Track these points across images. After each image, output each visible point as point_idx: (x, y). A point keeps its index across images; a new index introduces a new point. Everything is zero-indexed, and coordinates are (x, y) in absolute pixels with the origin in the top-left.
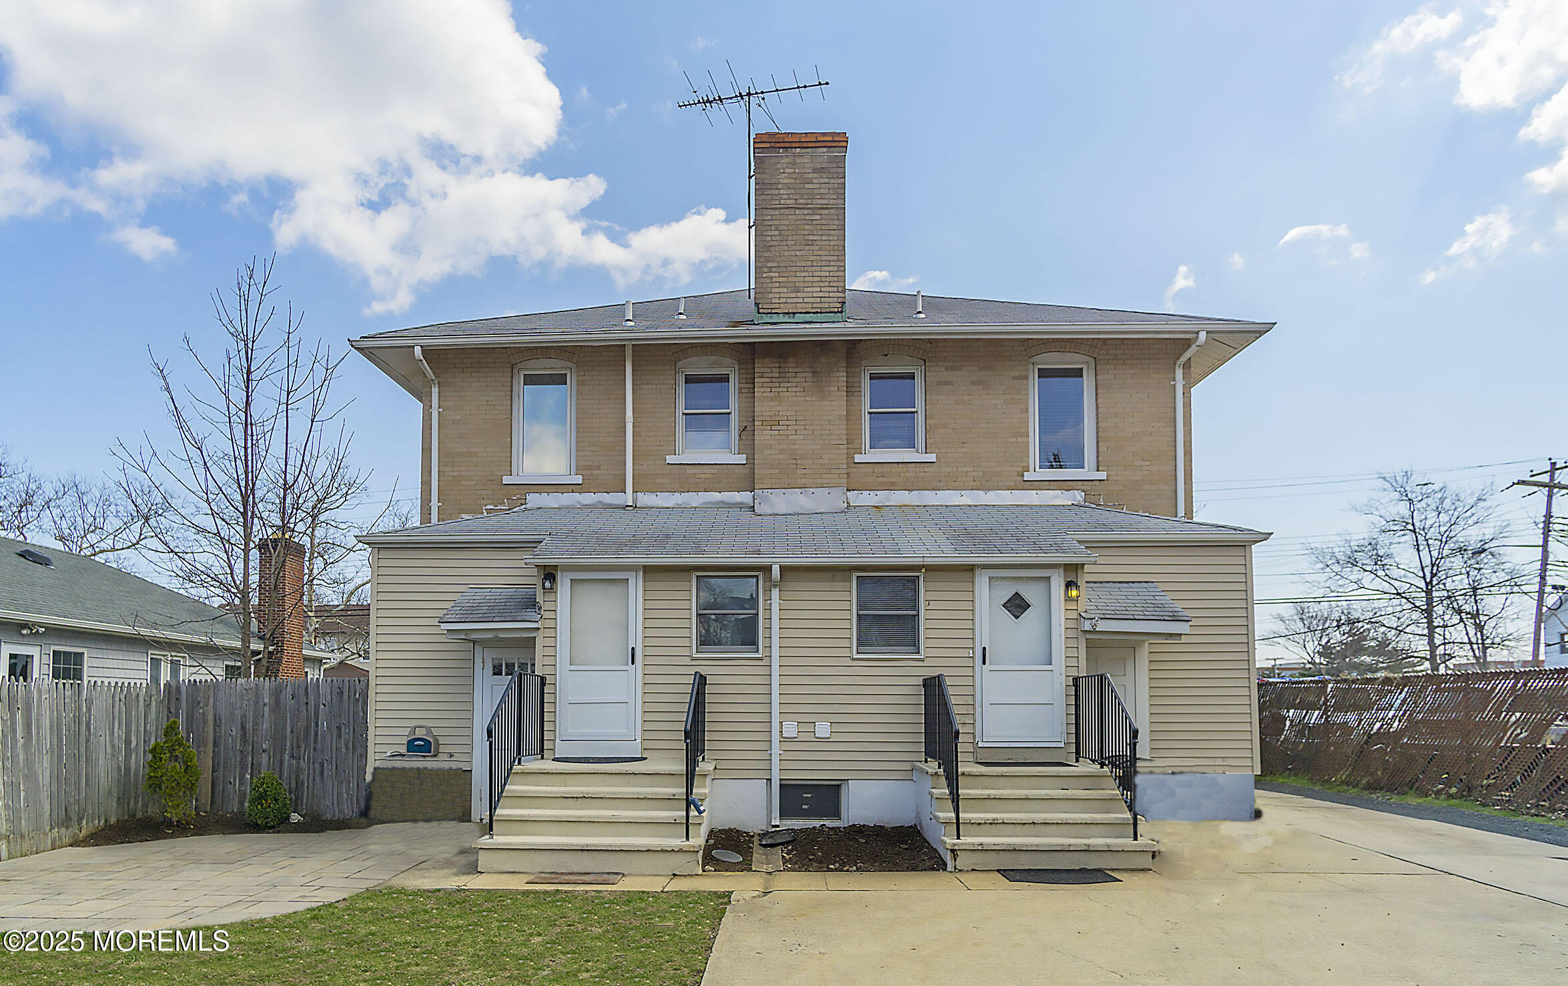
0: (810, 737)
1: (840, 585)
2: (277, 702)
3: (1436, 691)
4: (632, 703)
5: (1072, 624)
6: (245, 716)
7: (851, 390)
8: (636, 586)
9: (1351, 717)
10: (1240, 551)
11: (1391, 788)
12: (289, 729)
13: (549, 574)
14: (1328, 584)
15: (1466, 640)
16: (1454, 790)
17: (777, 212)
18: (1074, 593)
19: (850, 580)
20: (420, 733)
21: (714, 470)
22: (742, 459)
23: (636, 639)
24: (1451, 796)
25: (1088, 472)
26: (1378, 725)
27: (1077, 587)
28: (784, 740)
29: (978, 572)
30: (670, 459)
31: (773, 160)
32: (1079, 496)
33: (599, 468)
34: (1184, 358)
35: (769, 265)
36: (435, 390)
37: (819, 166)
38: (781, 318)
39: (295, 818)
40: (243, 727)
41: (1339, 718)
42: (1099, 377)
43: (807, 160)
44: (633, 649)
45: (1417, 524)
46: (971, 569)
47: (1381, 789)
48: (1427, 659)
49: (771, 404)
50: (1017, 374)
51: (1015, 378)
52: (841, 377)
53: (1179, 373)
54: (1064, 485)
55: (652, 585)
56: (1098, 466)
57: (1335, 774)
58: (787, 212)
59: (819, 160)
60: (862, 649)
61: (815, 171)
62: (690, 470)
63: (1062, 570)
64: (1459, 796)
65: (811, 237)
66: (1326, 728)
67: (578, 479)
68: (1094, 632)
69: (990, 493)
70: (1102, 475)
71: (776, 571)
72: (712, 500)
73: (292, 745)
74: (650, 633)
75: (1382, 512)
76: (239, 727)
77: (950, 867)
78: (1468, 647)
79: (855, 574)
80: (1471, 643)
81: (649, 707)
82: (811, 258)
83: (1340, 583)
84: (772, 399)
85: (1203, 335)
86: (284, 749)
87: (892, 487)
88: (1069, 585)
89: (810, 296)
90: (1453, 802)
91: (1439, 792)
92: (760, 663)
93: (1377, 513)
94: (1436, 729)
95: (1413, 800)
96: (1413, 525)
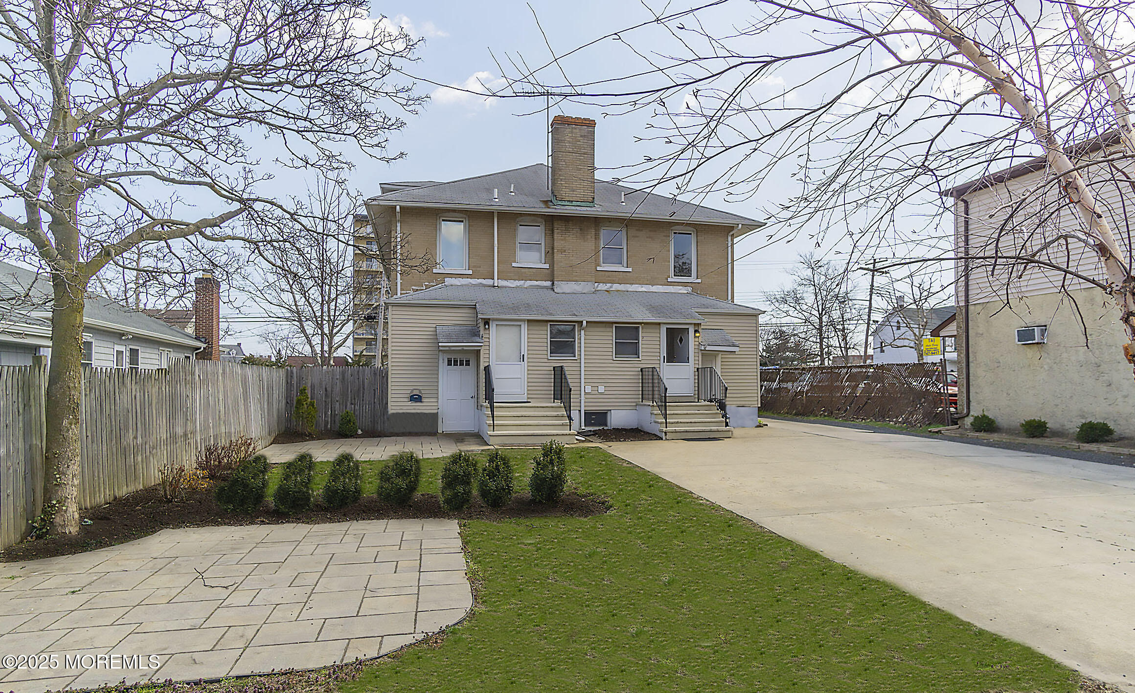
0: (597, 392)
1: (608, 329)
2: (343, 378)
3: (821, 374)
4: (523, 378)
5: (697, 347)
6: (327, 384)
7: (597, 237)
8: (524, 328)
9: (790, 385)
10: (754, 318)
11: (803, 414)
12: (349, 391)
13: (487, 322)
14: (772, 313)
15: (838, 345)
16: (826, 414)
17: (564, 153)
18: (698, 335)
19: (612, 328)
20: (415, 392)
21: (534, 270)
22: (547, 266)
23: (524, 351)
24: (825, 416)
25: (692, 279)
26: (800, 388)
27: (699, 332)
28: (586, 393)
29: (662, 325)
30: (514, 265)
31: (563, 129)
32: (690, 289)
33: (480, 267)
34: (731, 233)
35: (561, 178)
36: (399, 225)
37: (583, 134)
38: (566, 203)
39: (360, 432)
40: (326, 390)
41: (784, 385)
42: (698, 238)
43: (578, 131)
44: (523, 355)
45: (816, 281)
46: (659, 324)
47: (801, 415)
48: (819, 355)
49: (562, 242)
50: (665, 234)
51: (664, 236)
52: (593, 231)
53: (730, 238)
54: (685, 284)
55: (530, 328)
56: (697, 277)
57: (783, 410)
58: (569, 154)
59: (583, 131)
60: (617, 356)
61: (581, 136)
62: (523, 270)
63: (693, 326)
64: (828, 416)
65: (580, 167)
66: (779, 389)
67: (470, 272)
68: (705, 350)
69: (654, 287)
70: (699, 281)
71: (584, 323)
72: (533, 284)
73: (351, 398)
74: (530, 348)
75: (799, 274)
76: (324, 390)
77: (664, 439)
78: (839, 349)
79: (614, 325)
80: (841, 347)
81: (530, 380)
82: (580, 176)
83: (778, 312)
84: (562, 240)
85: (740, 226)
86: (347, 401)
87: (613, 282)
88: (696, 331)
89: (580, 194)
90: (827, 418)
91: (821, 415)
92: (575, 361)
93: (797, 274)
94: (821, 389)
95: (812, 419)
96: (814, 282)
